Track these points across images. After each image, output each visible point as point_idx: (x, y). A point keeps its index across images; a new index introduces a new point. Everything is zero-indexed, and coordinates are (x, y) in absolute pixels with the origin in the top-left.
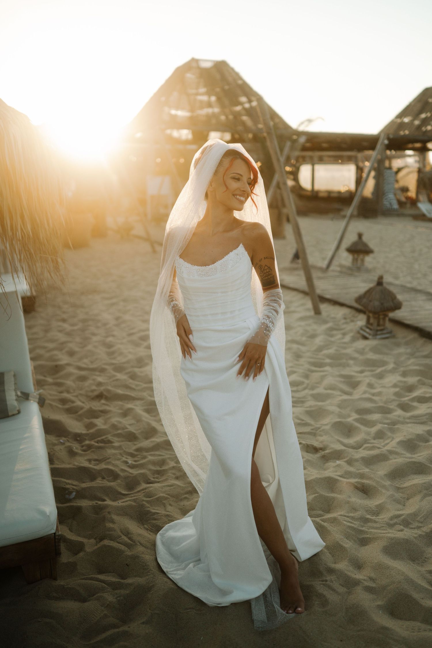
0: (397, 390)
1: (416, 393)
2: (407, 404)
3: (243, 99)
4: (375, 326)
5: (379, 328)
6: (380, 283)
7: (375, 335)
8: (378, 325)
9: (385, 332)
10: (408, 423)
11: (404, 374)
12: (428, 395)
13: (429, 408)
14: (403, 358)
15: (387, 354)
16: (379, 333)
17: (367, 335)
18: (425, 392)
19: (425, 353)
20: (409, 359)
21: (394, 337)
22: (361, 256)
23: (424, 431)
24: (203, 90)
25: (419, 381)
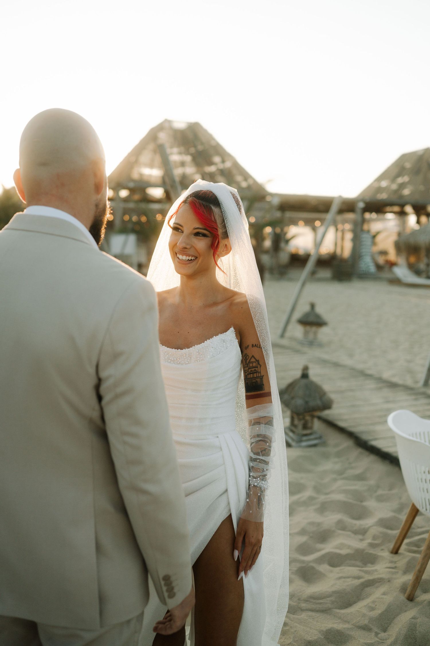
0: (303, 539)
1: (329, 548)
2: (313, 568)
3: (217, 159)
4: (300, 430)
5: (305, 432)
6: (305, 375)
7: (301, 441)
8: (305, 427)
9: (312, 437)
10: (303, 610)
11: (323, 509)
12: (344, 552)
13: (340, 578)
14: (326, 480)
15: (309, 471)
16: (305, 438)
17: (290, 441)
18: (342, 546)
19: (358, 471)
20: (335, 480)
21: (324, 444)
22: (314, 329)
23: (320, 631)
24: (175, 150)
25: (340, 522)
